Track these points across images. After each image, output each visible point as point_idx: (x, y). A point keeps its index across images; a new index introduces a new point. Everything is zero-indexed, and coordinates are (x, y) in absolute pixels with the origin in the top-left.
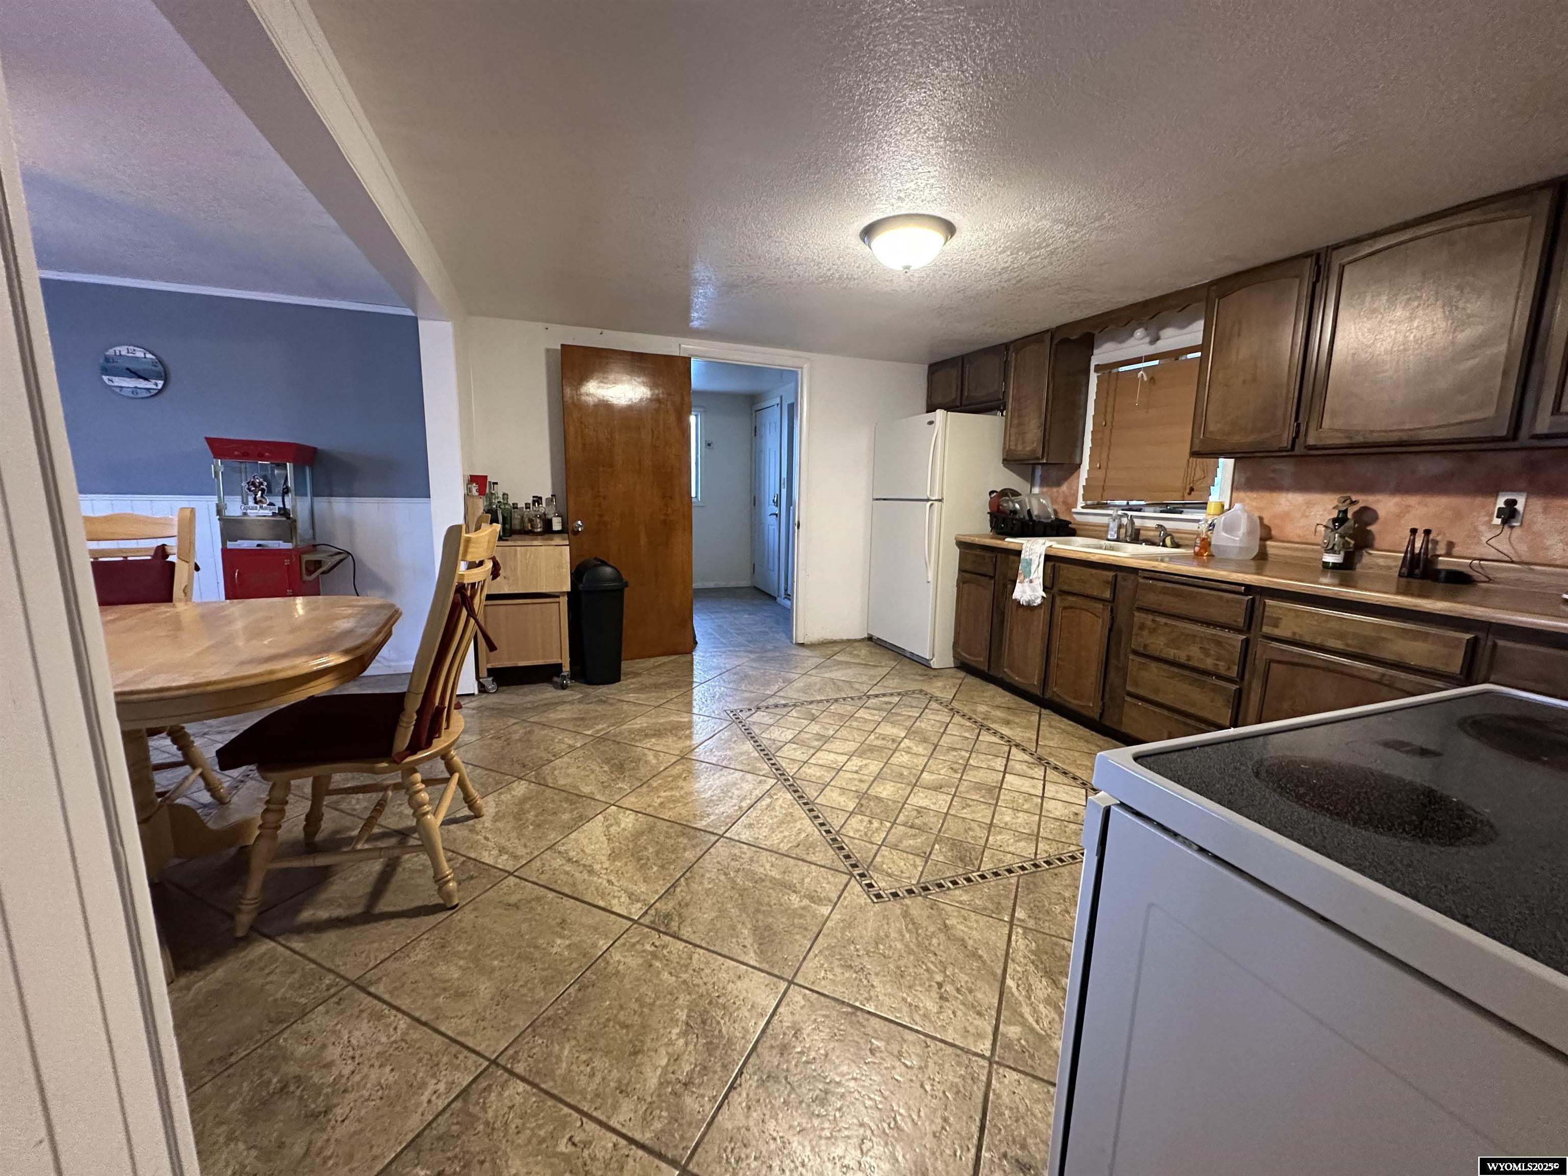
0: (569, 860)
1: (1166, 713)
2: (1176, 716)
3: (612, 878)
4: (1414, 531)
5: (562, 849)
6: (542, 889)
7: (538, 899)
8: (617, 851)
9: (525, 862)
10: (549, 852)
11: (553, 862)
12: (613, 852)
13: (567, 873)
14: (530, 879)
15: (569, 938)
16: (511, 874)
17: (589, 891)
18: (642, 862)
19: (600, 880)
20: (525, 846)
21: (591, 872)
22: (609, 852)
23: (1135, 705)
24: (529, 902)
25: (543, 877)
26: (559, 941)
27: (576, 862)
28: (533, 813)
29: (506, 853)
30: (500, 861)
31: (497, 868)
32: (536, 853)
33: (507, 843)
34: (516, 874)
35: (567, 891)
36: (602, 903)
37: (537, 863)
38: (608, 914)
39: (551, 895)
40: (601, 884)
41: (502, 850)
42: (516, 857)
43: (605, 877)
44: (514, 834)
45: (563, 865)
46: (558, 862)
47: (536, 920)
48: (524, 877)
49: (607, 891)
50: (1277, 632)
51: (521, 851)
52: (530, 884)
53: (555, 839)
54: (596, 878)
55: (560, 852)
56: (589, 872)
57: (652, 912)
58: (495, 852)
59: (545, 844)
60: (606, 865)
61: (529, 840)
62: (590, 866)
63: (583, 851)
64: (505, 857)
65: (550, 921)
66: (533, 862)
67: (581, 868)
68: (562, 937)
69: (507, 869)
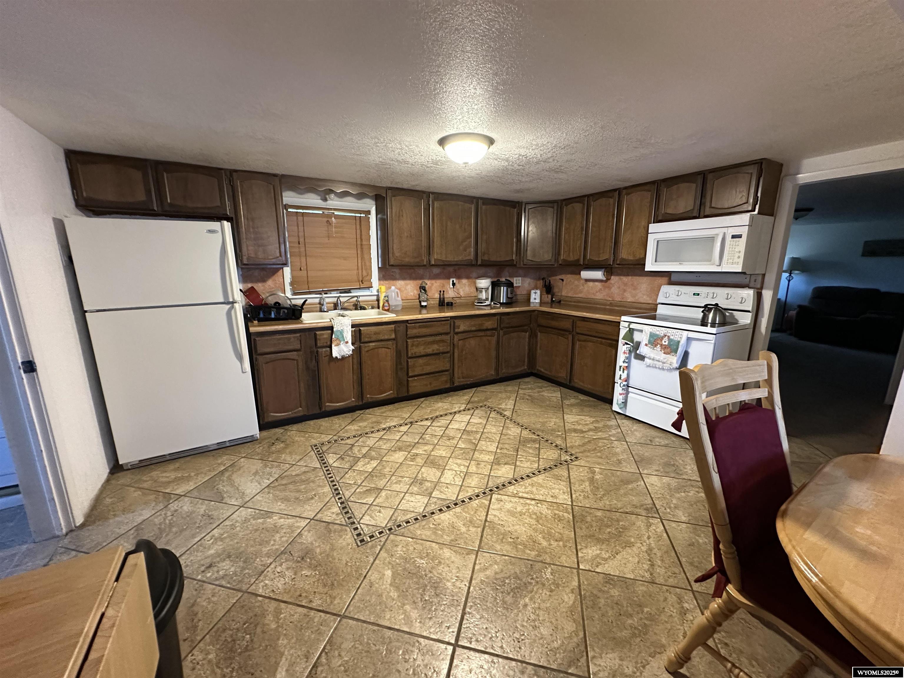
0: (652, 565)
1: (427, 376)
2: (431, 375)
3: (645, 538)
4: (440, 291)
5: (647, 575)
6: (684, 566)
7: (691, 564)
8: (624, 545)
9: (677, 589)
10: (657, 581)
11: (662, 573)
12: (626, 546)
13: (662, 561)
14: (685, 577)
15: (695, 538)
16: (692, 591)
17: (663, 543)
18: (621, 530)
19: (652, 542)
20: (665, 599)
21: (650, 550)
22: (627, 548)
23: (415, 380)
24: (697, 567)
25: (677, 571)
26: (701, 541)
27: (650, 561)
28: (630, 621)
29: (683, 607)
30: (692, 606)
31: (698, 603)
32: (665, 588)
33: (674, 615)
34: (690, 589)
35: (673, 554)
36: (665, 535)
37: (671, 582)
38: (668, 530)
39: (683, 560)
40: (654, 541)
41: (683, 612)
42: (680, 600)
43: (648, 541)
44: (663, 618)
45: (659, 566)
46: (659, 570)
47: (703, 557)
48: (687, 582)
49: (656, 536)
50: (460, 330)
51: (672, 599)
52: (688, 574)
53: (643, 585)
54: (652, 545)
55: (651, 574)
56: (651, 550)
57: (650, 515)
58: (690, 617)
59: (653, 589)
60: (639, 545)
61: (658, 601)
62: (646, 552)
63: (638, 562)
64: (686, 605)
65: (696, 551)
66: (673, 584)
67: (652, 556)
68: (698, 542)
69: (692, 595)
